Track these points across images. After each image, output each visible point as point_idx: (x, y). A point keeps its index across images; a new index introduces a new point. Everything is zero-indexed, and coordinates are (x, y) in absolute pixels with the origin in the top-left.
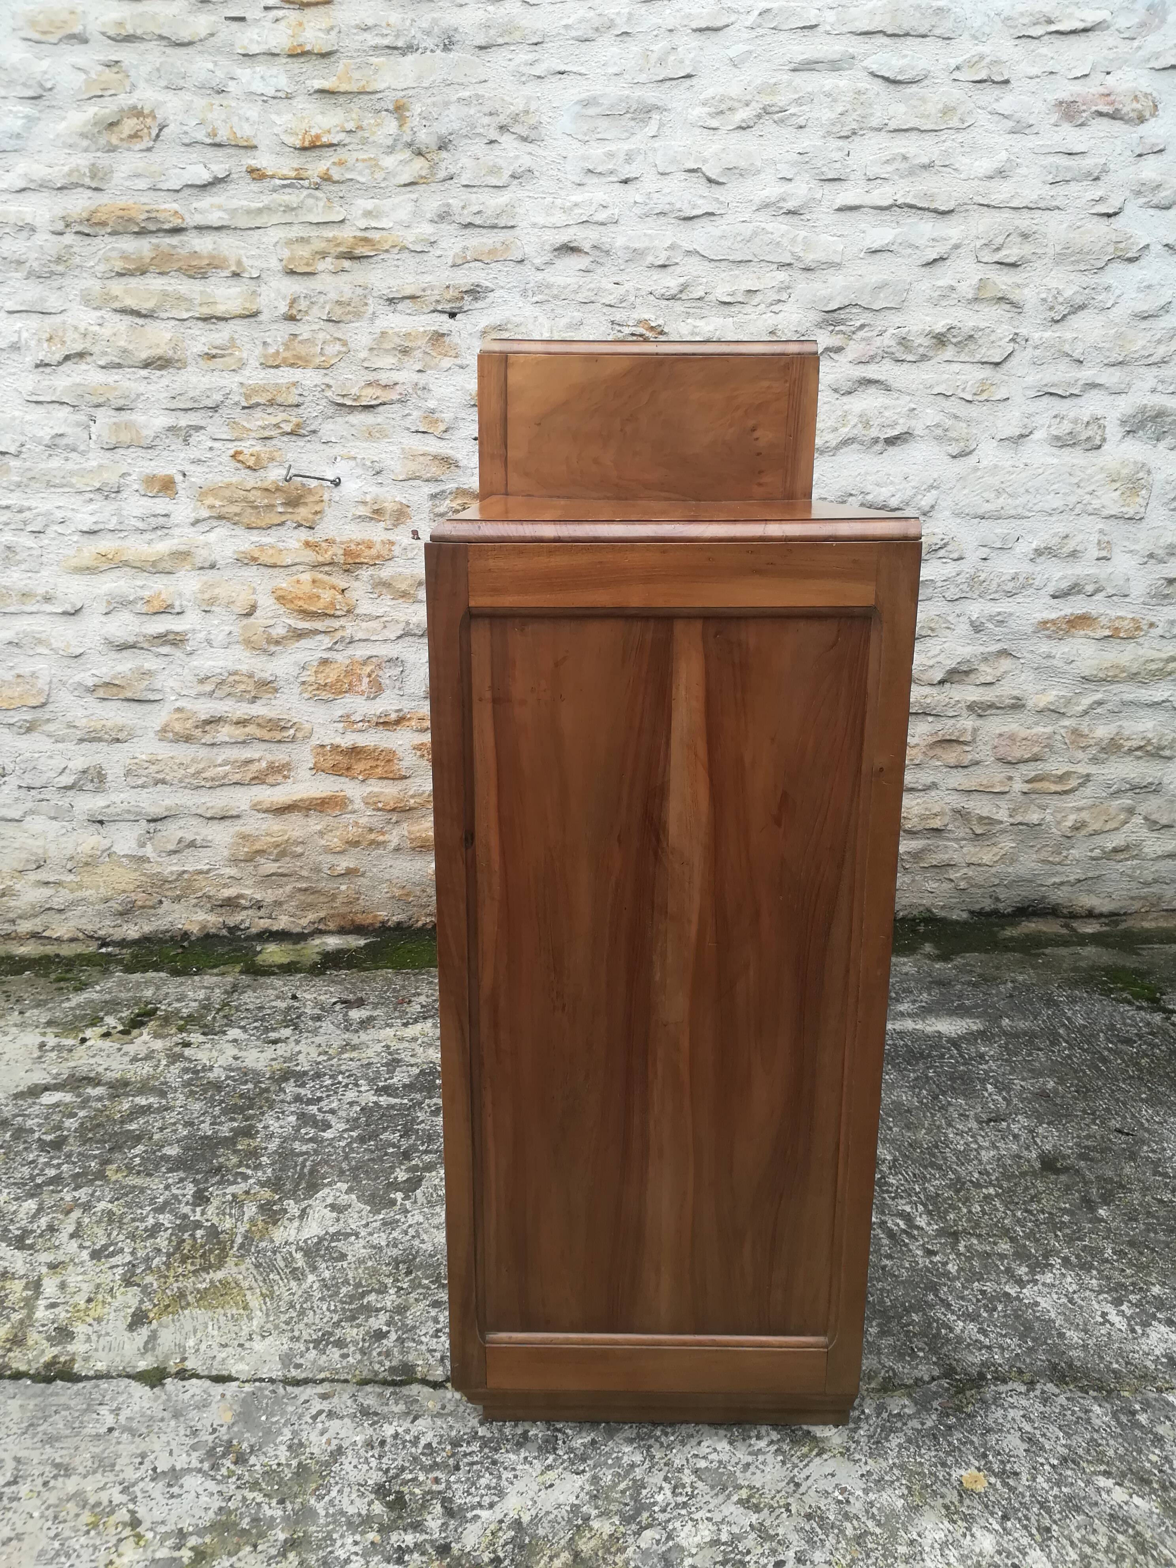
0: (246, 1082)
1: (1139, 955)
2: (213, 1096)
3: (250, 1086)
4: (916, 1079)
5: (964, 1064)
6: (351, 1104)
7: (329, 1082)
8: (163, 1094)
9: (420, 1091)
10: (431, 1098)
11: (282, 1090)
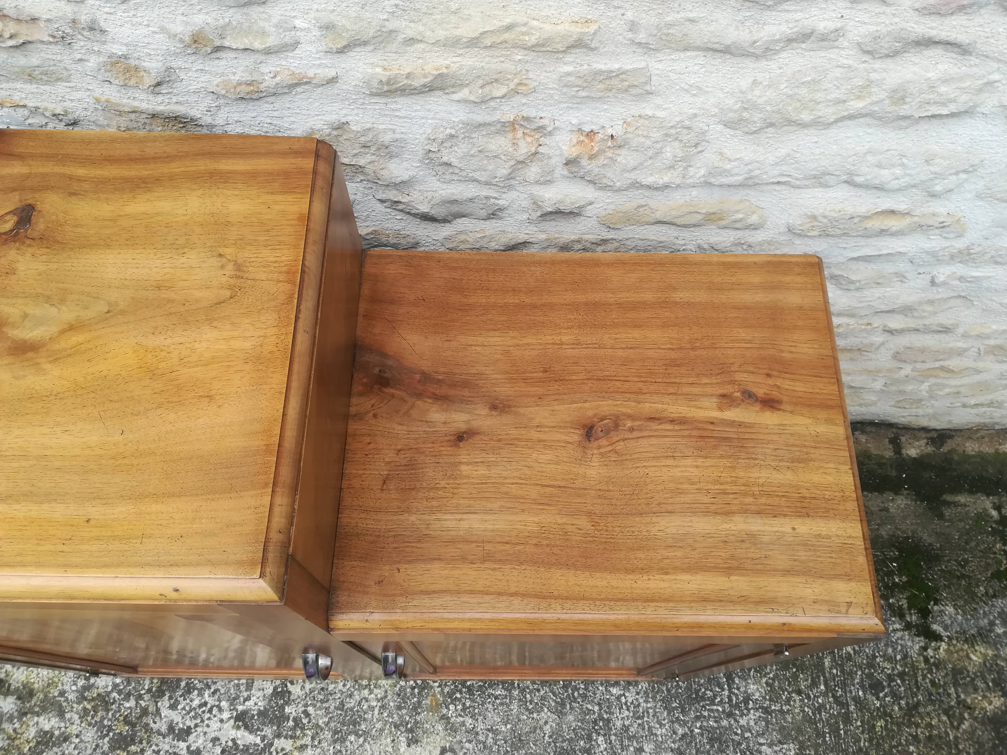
0: (127, 697)
1: (941, 516)
2: (103, 719)
3: (131, 703)
4: (684, 736)
5: (730, 715)
6: (215, 740)
7: (196, 702)
8: (61, 714)
9: (271, 722)
10: (278, 736)
11: (158, 712)
